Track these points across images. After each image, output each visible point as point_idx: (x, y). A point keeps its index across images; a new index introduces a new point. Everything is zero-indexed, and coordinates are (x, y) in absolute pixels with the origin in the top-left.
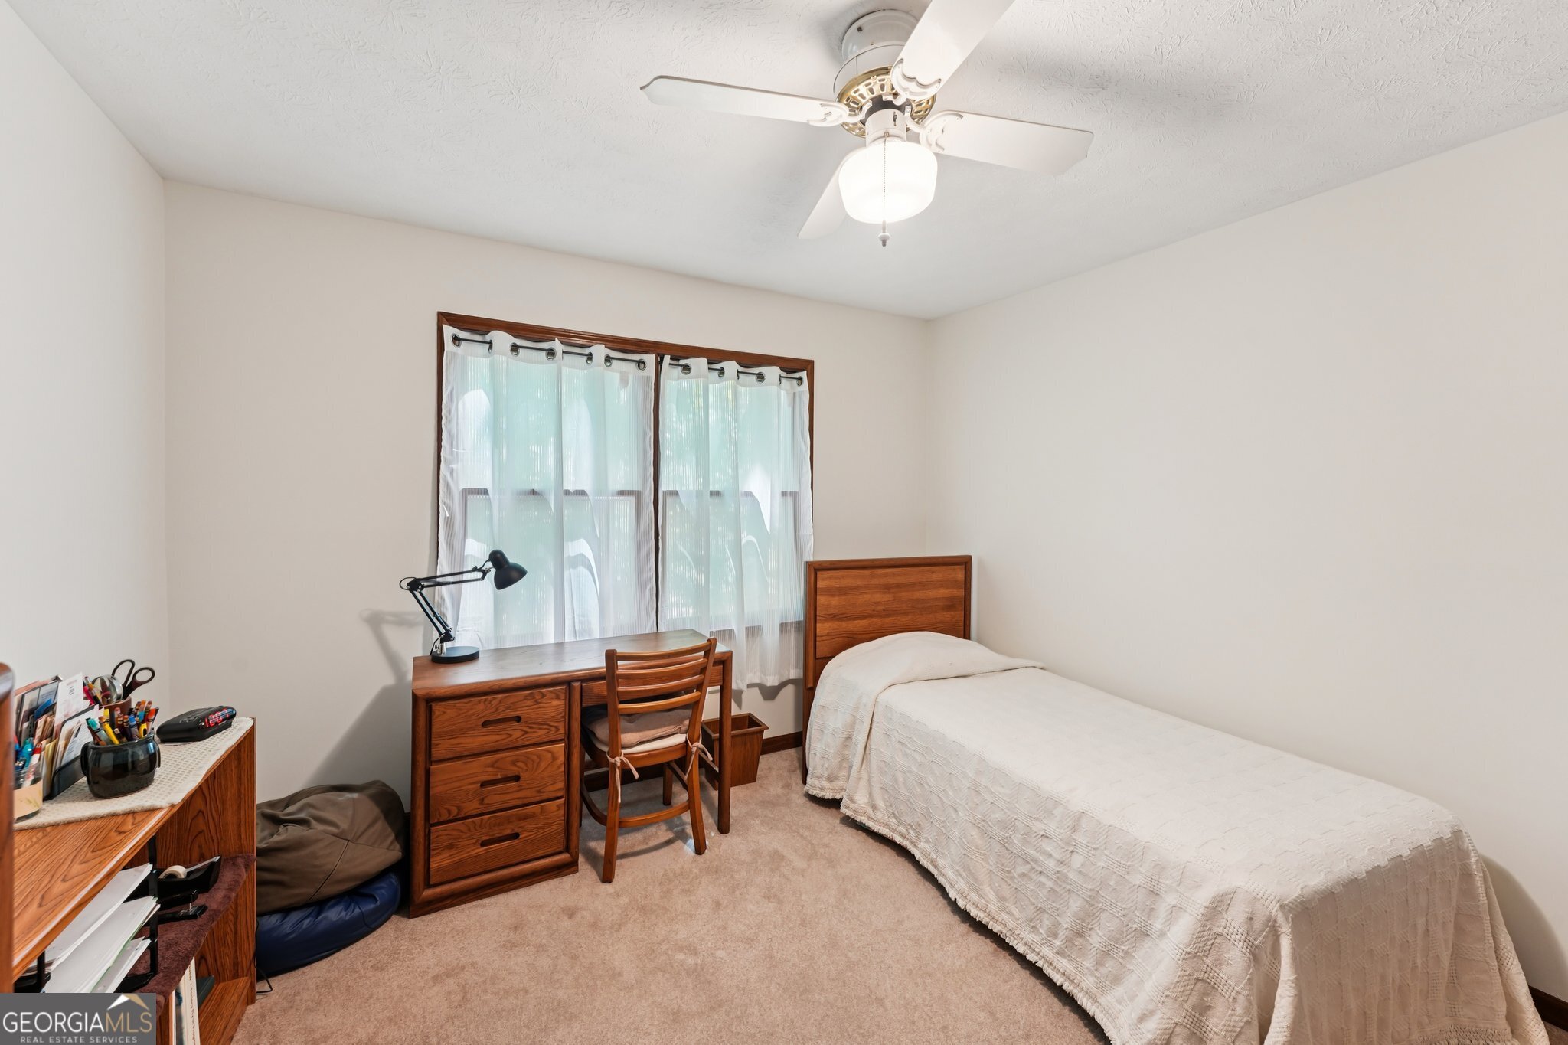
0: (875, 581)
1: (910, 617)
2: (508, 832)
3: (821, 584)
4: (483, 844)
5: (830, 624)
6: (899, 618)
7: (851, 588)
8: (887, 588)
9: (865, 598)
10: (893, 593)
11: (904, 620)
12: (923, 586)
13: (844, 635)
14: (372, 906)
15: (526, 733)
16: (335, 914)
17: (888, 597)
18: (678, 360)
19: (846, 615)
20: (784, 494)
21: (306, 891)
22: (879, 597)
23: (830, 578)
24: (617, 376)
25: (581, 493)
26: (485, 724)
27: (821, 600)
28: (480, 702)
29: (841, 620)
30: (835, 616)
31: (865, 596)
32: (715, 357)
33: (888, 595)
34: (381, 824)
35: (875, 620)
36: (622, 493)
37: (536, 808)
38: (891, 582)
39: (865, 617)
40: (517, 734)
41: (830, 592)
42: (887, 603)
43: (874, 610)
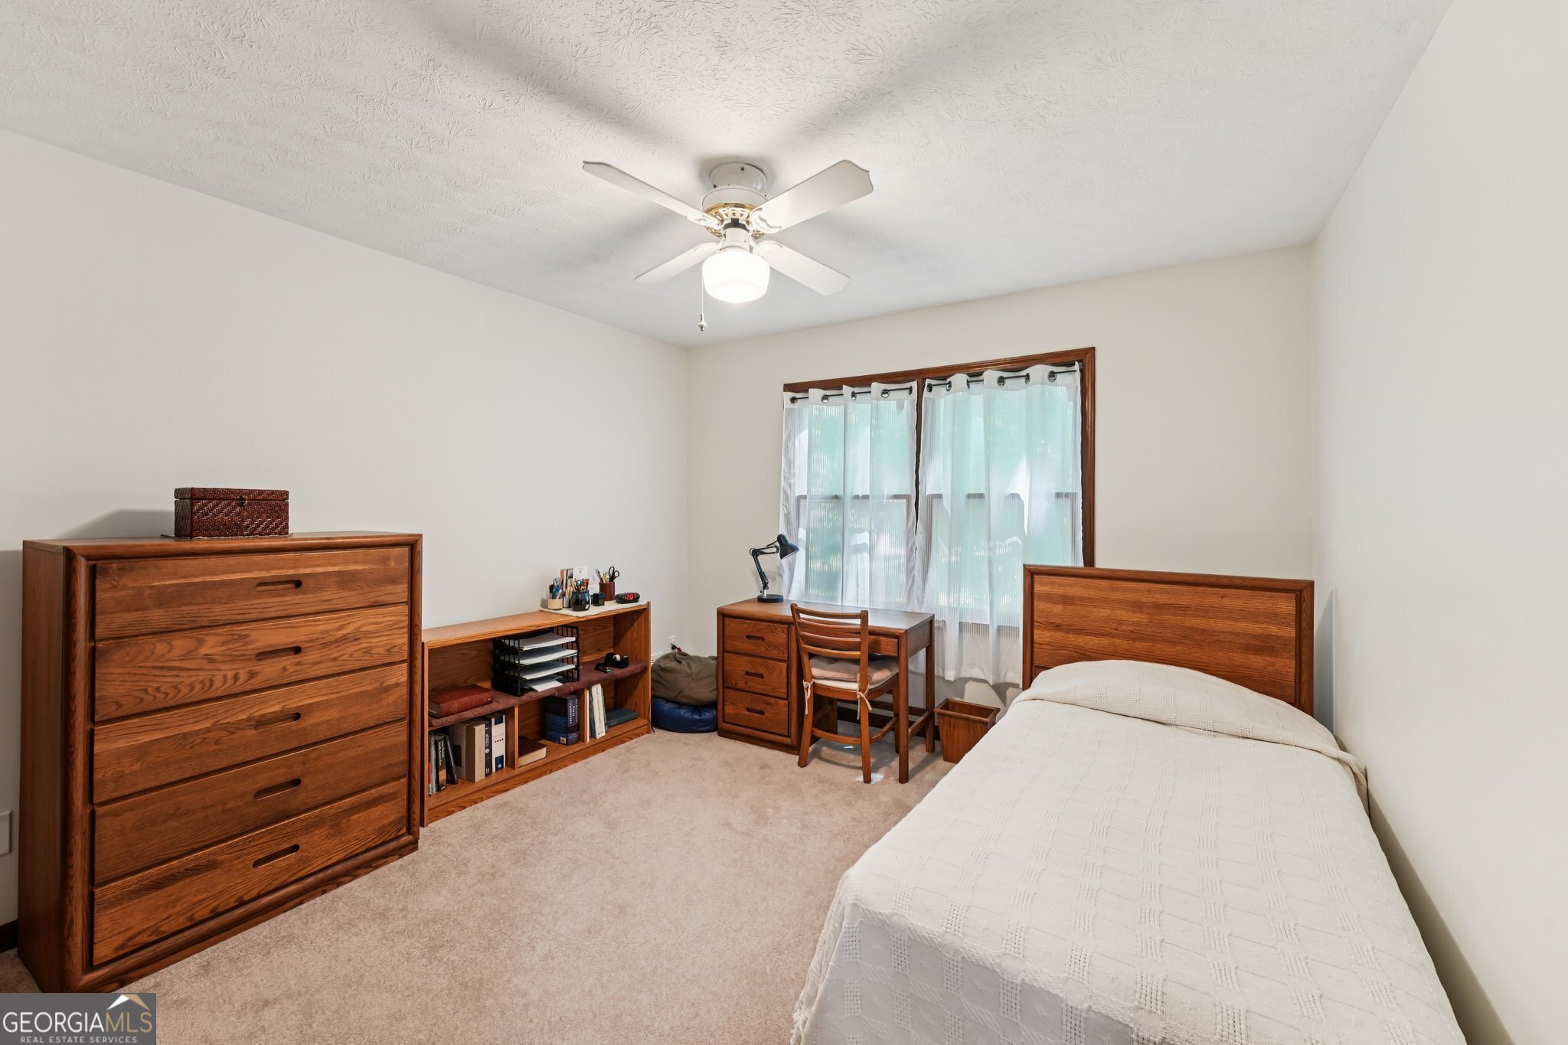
0: (1118, 595)
1: (1178, 648)
2: (759, 708)
3: (1037, 588)
4: (748, 710)
5: (1051, 633)
6: (1158, 646)
7: (1081, 599)
8: (1138, 606)
9: (1105, 612)
10: (1148, 613)
11: (1170, 650)
12: (1205, 612)
13: (1073, 649)
14: (697, 717)
15: (767, 649)
16: (684, 713)
17: (1137, 617)
18: (946, 379)
19: (1073, 628)
20: (1059, 495)
21: (672, 695)
22: (1123, 614)
23: (1051, 584)
24: (894, 403)
25: (866, 497)
26: (748, 637)
27: (1039, 605)
28: (744, 623)
29: (1068, 631)
30: (1058, 626)
31: (1102, 610)
32: (974, 372)
33: (1140, 615)
34: (712, 679)
35: (1118, 641)
36: (896, 497)
37: (772, 700)
38: (1145, 600)
39: (1102, 635)
40: (763, 649)
41: (1049, 598)
42: (1138, 624)
43: (1116, 629)
